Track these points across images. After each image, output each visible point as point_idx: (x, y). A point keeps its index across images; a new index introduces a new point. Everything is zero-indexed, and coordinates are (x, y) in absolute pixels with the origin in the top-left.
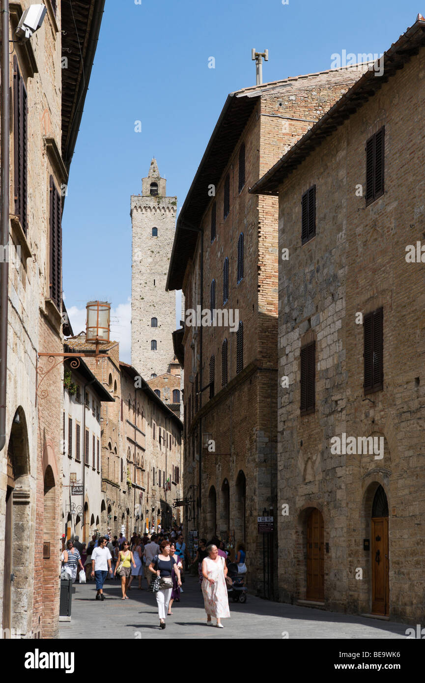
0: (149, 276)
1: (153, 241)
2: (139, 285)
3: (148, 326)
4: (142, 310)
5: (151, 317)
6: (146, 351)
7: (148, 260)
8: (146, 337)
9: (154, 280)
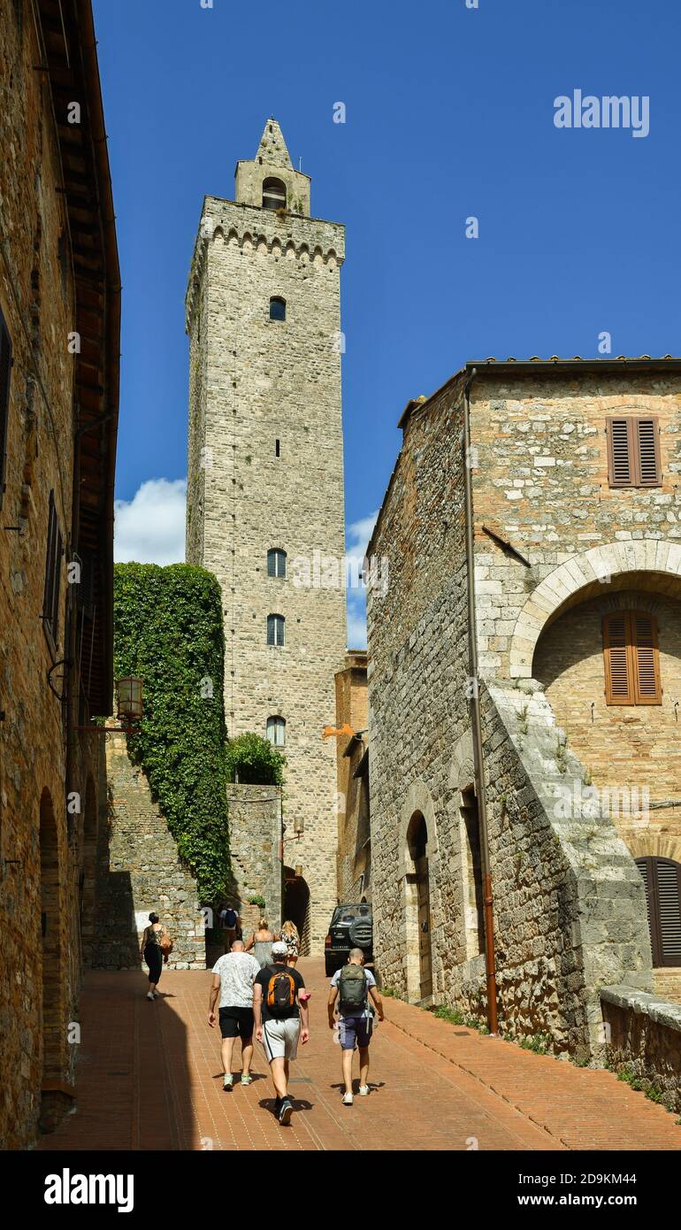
0: (259, 428)
1: (273, 334)
2: (230, 450)
3: (258, 570)
4: (237, 522)
5: (268, 546)
6: (253, 645)
7: (257, 382)
8: (251, 604)
9: (278, 442)
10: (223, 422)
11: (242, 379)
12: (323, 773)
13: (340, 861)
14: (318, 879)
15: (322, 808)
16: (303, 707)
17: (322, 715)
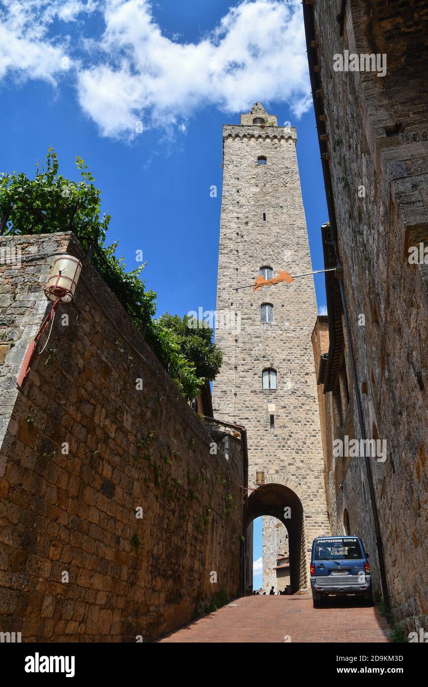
0: (253, 209)
1: (260, 170)
2: (236, 219)
3: (253, 278)
4: (240, 254)
5: (260, 265)
6: (251, 322)
7: (251, 189)
8: (249, 298)
9: (264, 214)
10: (231, 208)
11: (242, 189)
12: (308, 407)
13: (327, 478)
14: (309, 495)
15: (309, 435)
16: (289, 360)
17: (304, 366)
